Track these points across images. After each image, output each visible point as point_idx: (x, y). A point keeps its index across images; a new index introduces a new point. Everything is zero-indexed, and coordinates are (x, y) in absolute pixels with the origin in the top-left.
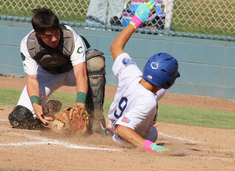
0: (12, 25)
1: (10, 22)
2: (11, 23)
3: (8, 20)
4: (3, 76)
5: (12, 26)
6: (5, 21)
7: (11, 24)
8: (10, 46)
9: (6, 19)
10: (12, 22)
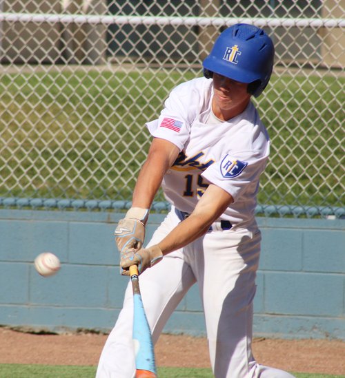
0: (112, 221)
1: (107, 213)
2: (109, 216)
3: (102, 209)
4: (101, 334)
5: (111, 223)
6: (96, 213)
7: (109, 218)
8: (109, 267)
9: (98, 208)
10: (111, 214)
